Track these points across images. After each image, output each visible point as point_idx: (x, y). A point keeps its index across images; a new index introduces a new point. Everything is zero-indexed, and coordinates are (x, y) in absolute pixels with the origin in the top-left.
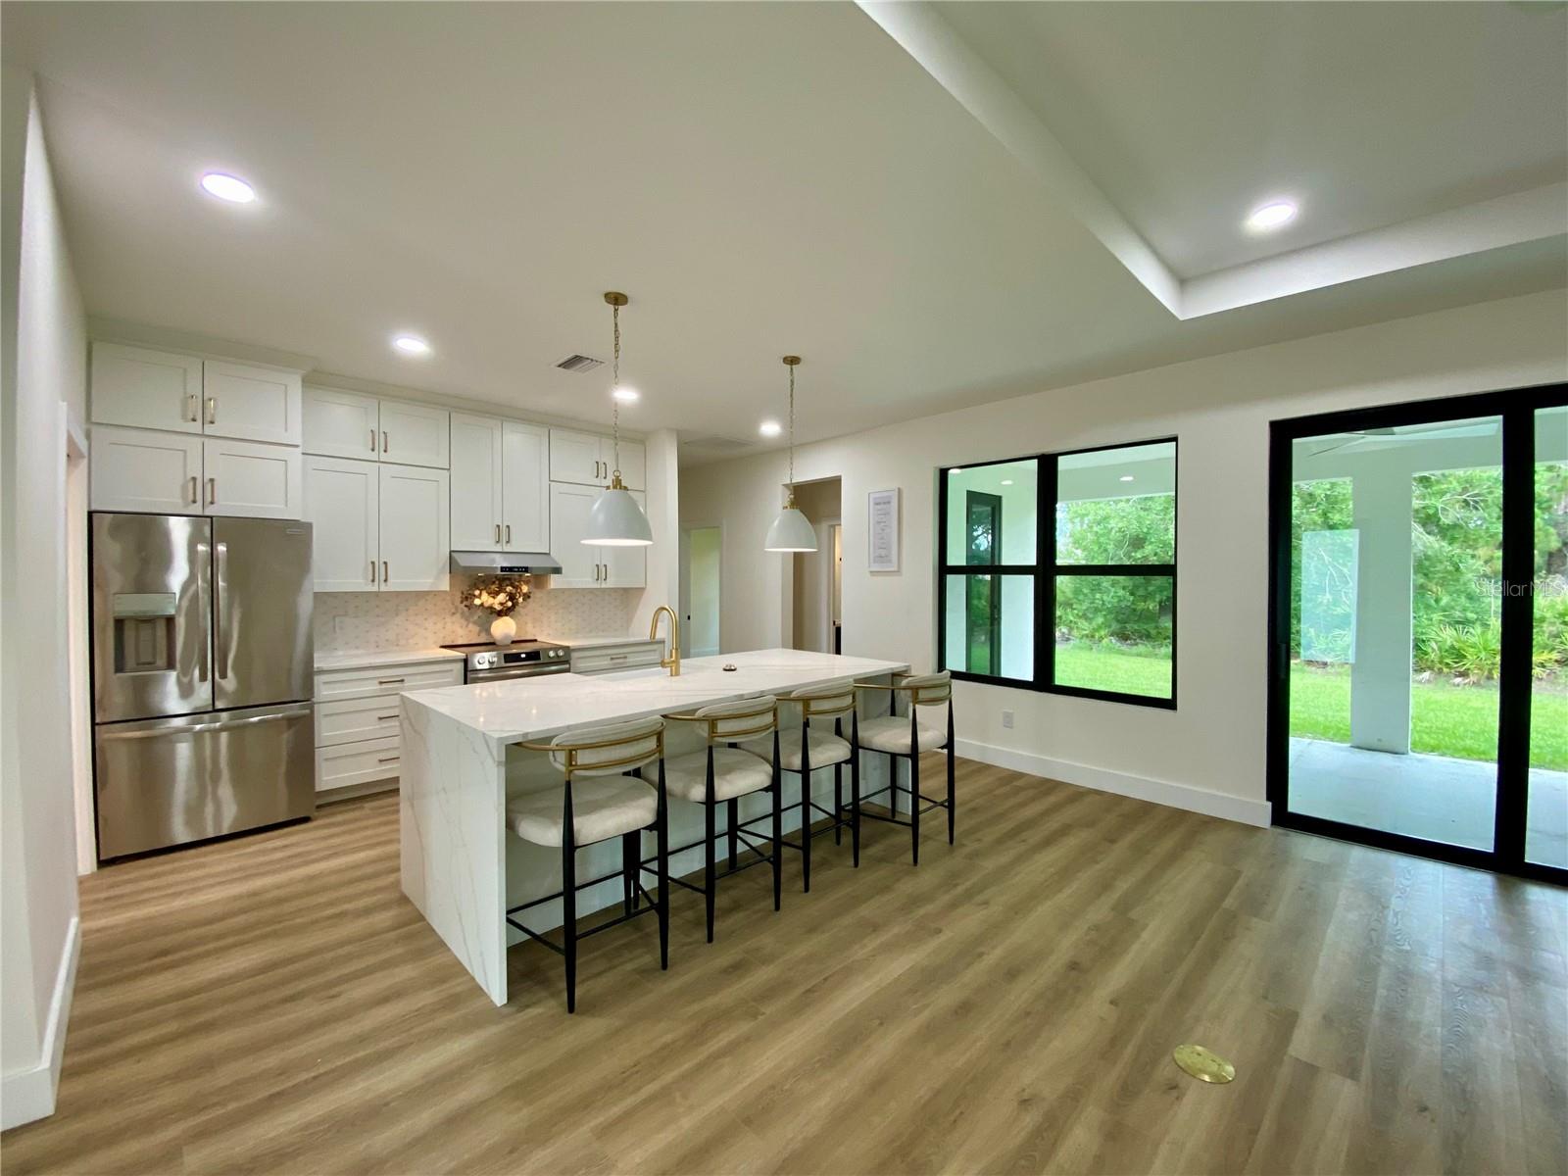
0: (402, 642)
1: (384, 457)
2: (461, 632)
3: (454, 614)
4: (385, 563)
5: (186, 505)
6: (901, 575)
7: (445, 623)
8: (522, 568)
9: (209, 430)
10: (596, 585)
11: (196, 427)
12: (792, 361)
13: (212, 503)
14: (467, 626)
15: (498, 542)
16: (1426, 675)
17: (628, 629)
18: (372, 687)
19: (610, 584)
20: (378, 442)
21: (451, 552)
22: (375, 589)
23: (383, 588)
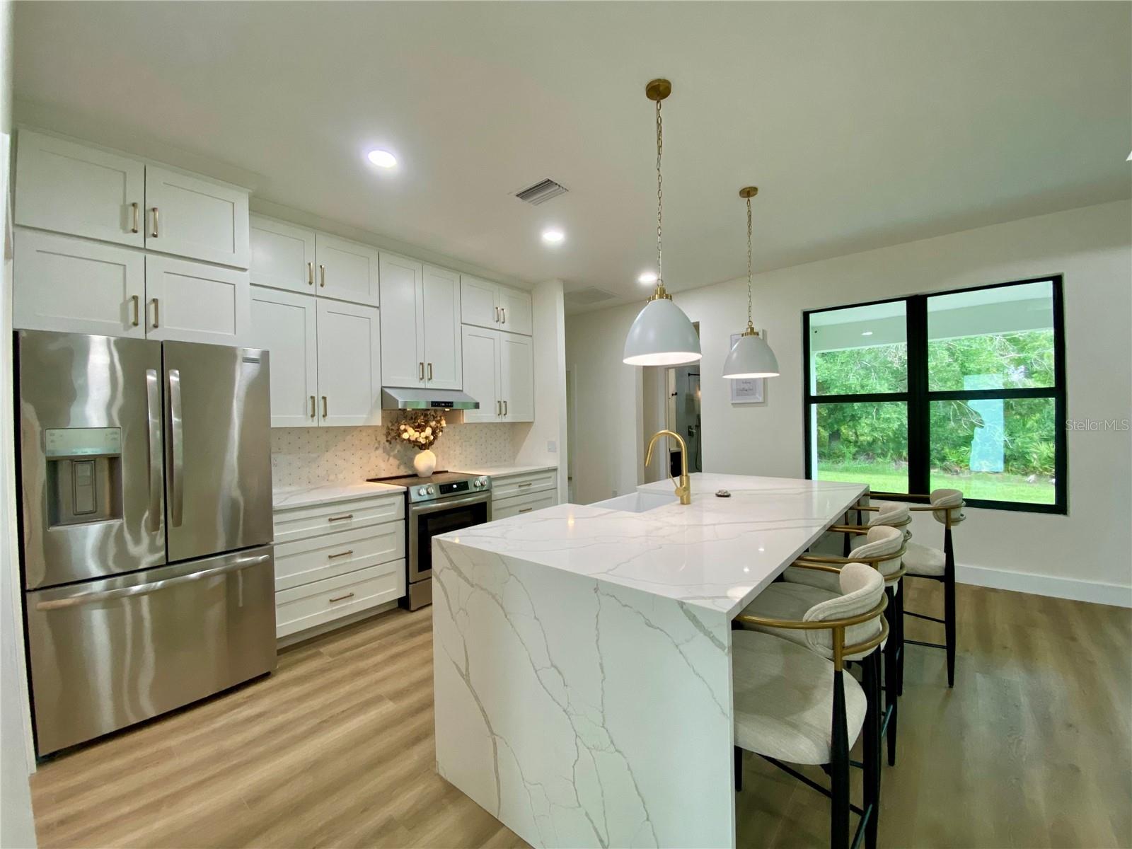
0: (332, 477)
1: (321, 291)
2: (383, 465)
3: (377, 448)
4: (324, 398)
5: (127, 328)
6: (767, 406)
7: (370, 458)
8: (445, 403)
9: (152, 243)
10: (498, 420)
11: (137, 240)
12: (748, 193)
13: (156, 326)
14: (388, 459)
15: (421, 379)
16: (1032, 477)
17: (514, 459)
18: (323, 525)
19: (508, 419)
20: (316, 276)
21: (382, 387)
22: (315, 424)
23: (323, 424)
